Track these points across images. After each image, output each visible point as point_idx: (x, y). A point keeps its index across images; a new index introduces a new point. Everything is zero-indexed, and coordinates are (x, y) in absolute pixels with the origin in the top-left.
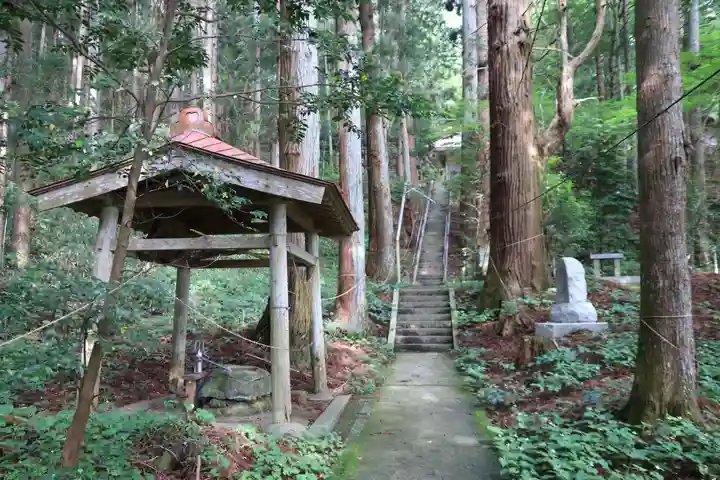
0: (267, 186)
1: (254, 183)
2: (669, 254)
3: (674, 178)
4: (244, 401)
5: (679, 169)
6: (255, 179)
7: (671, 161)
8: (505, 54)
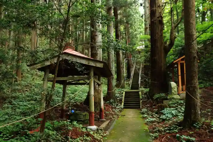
0: (88, 63)
1: (85, 62)
2: (193, 82)
3: (194, 62)
4: (82, 121)
5: (196, 59)
6: (85, 61)
7: (193, 57)
8: (155, 24)
